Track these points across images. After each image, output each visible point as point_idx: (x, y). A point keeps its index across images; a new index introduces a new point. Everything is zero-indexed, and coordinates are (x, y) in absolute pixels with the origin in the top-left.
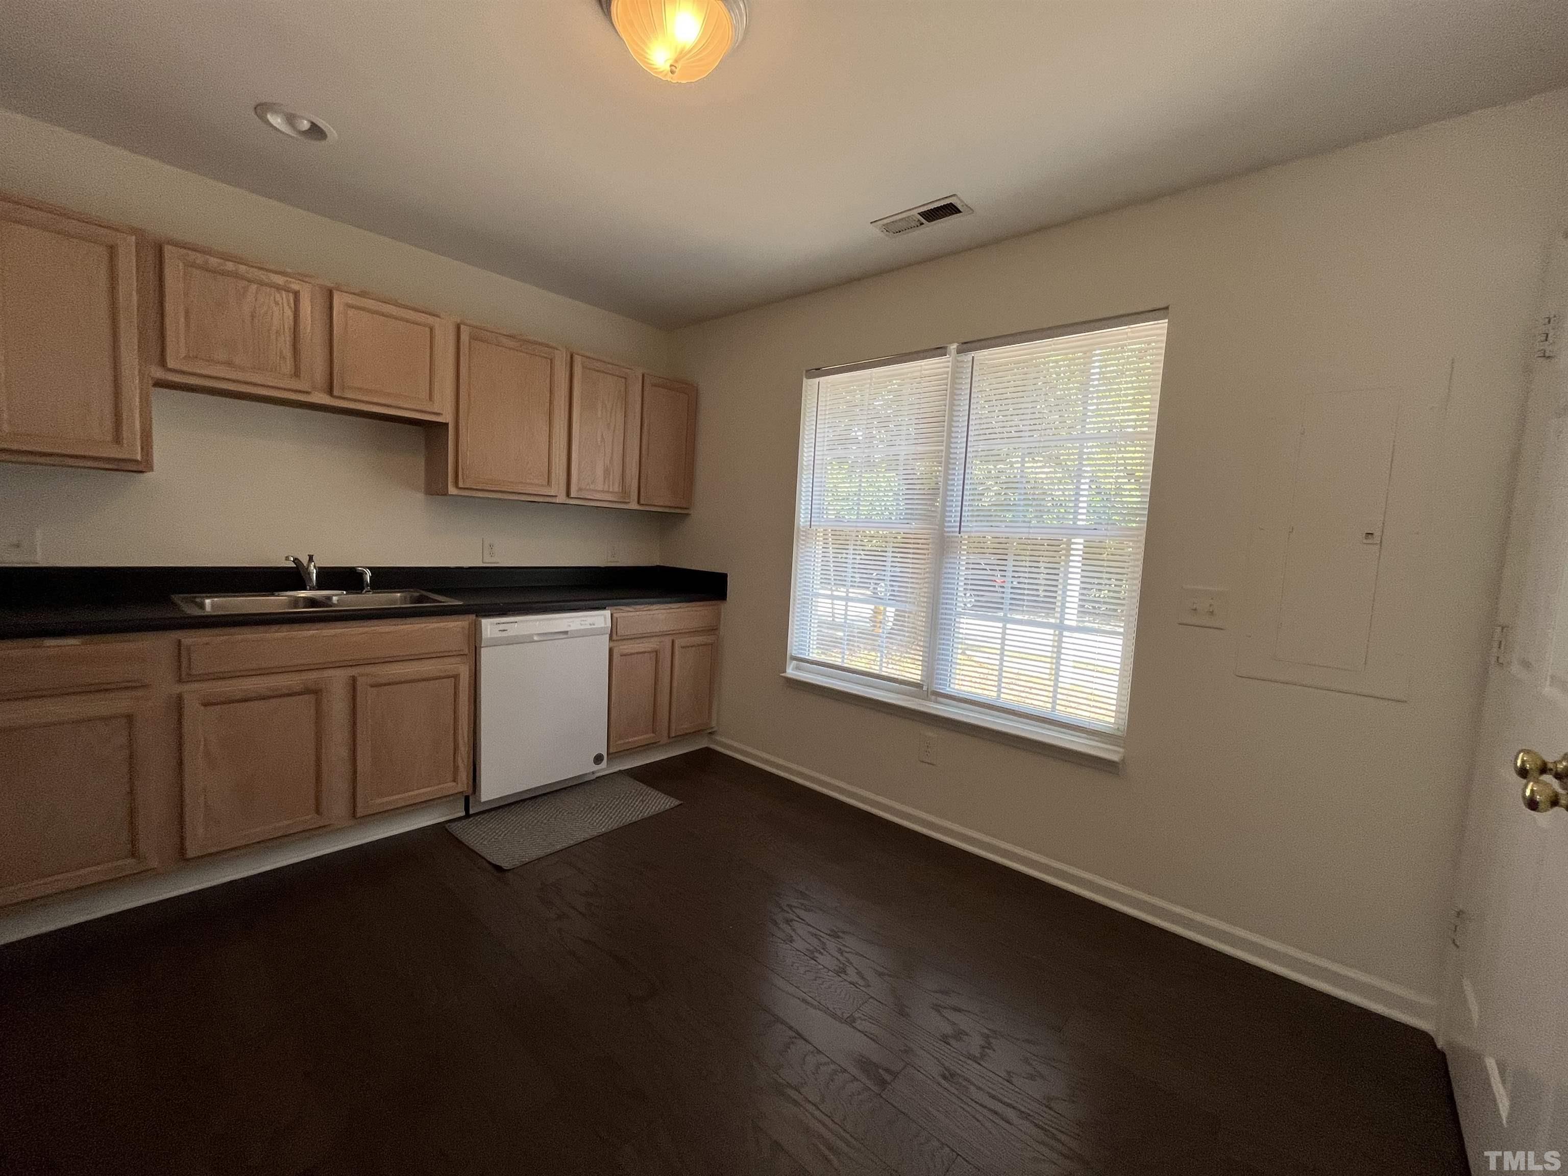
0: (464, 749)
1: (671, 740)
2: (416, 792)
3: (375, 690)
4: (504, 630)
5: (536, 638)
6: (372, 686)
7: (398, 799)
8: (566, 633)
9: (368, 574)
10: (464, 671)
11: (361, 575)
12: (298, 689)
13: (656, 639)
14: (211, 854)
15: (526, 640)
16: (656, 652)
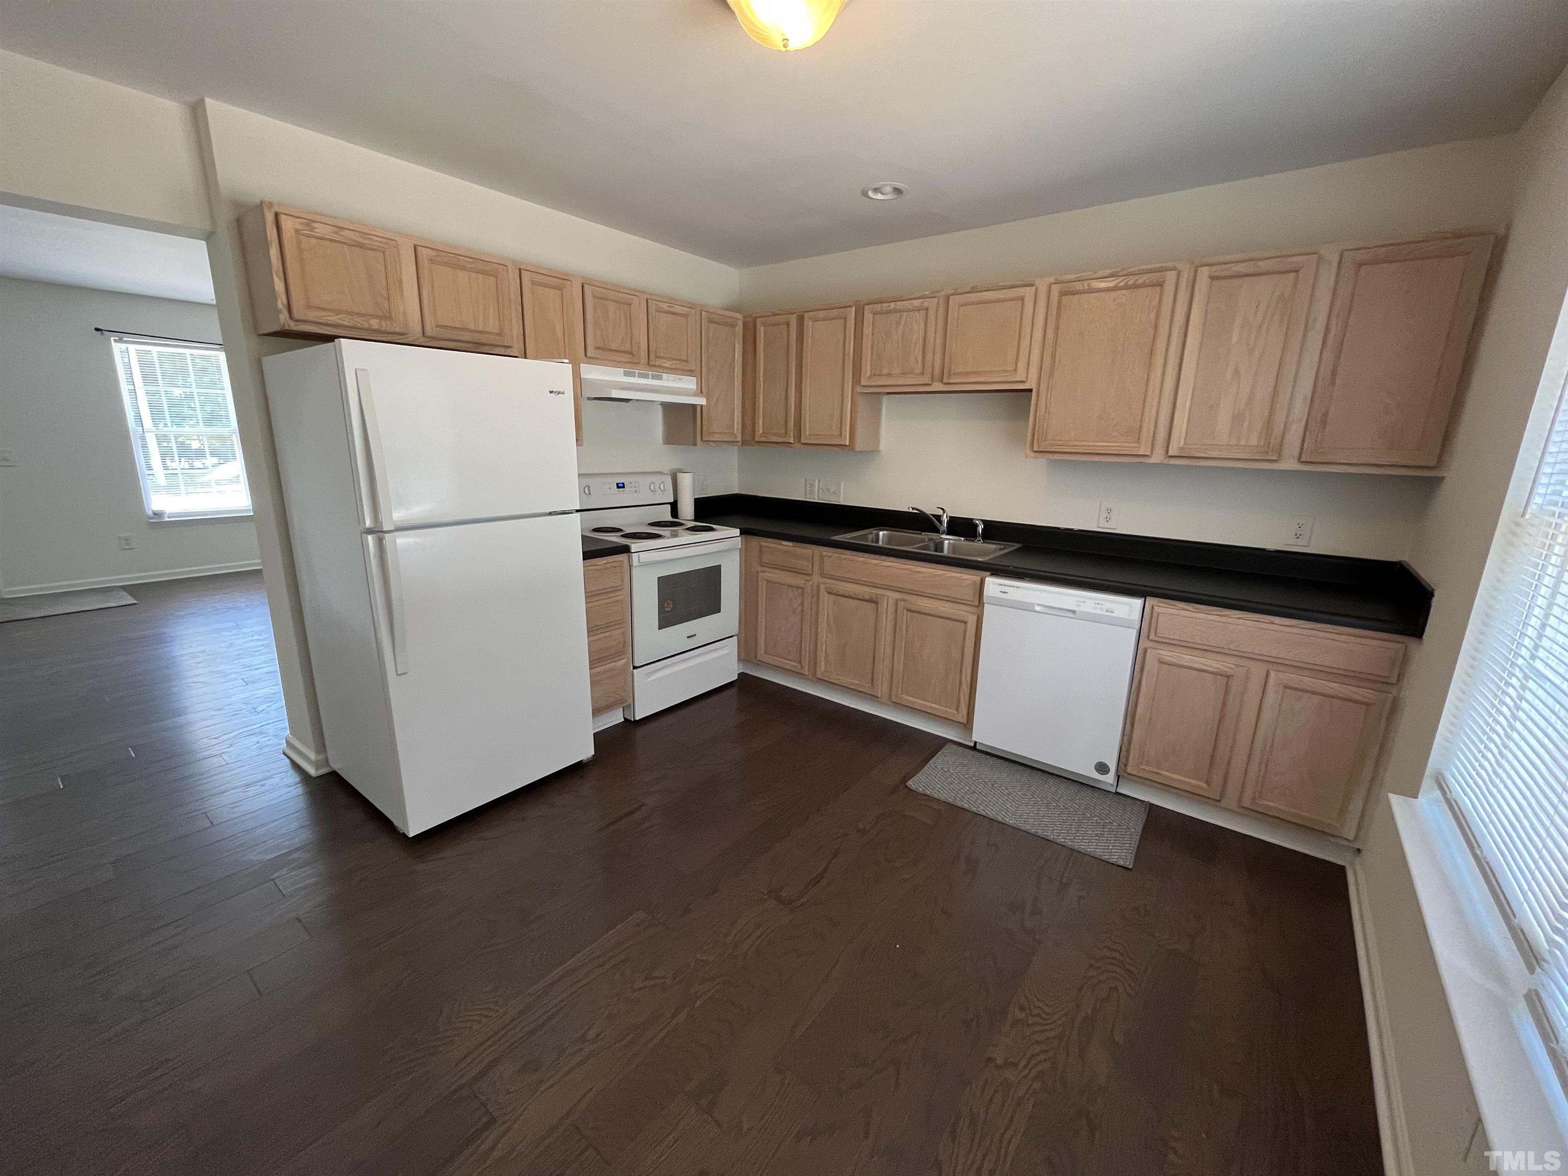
0: (965, 689)
1: (1240, 810)
2: (930, 704)
3: (909, 613)
4: (1005, 592)
5: (1038, 608)
6: (908, 610)
7: (919, 702)
8: (1074, 612)
9: (980, 528)
10: (972, 619)
11: (976, 526)
12: (867, 597)
13: (1233, 660)
14: (825, 680)
15: (1027, 608)
16: (1228, 677)
